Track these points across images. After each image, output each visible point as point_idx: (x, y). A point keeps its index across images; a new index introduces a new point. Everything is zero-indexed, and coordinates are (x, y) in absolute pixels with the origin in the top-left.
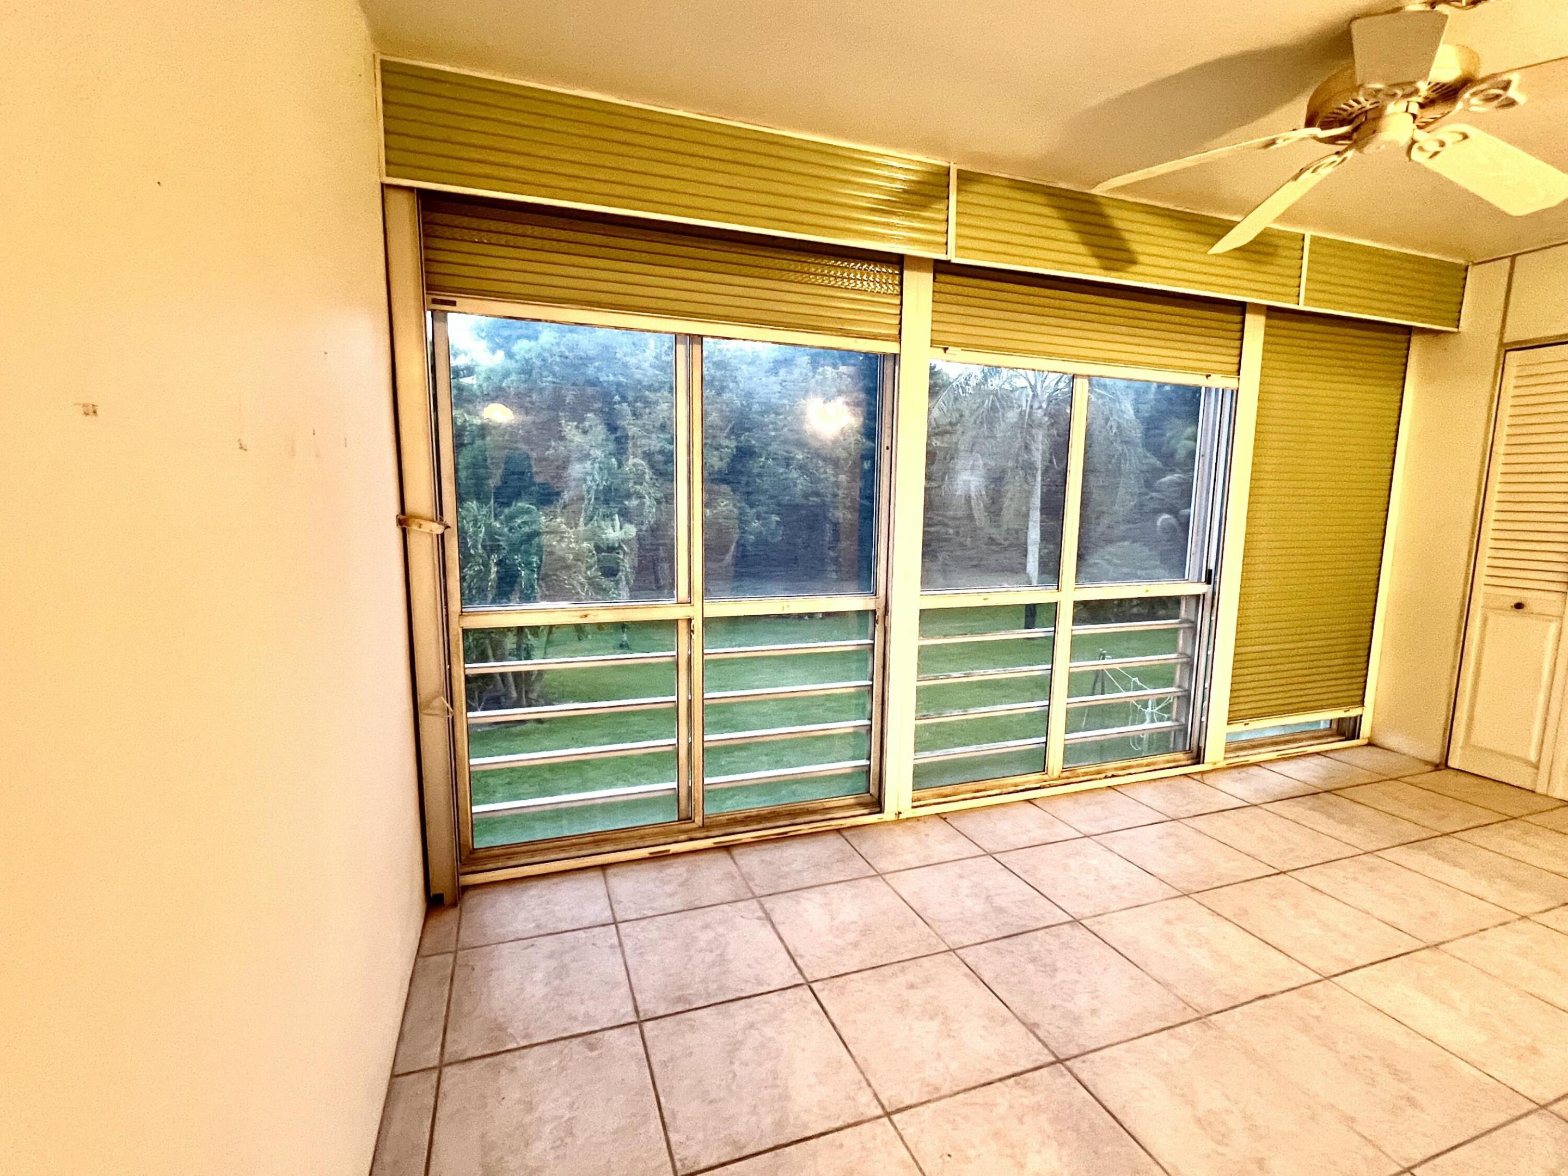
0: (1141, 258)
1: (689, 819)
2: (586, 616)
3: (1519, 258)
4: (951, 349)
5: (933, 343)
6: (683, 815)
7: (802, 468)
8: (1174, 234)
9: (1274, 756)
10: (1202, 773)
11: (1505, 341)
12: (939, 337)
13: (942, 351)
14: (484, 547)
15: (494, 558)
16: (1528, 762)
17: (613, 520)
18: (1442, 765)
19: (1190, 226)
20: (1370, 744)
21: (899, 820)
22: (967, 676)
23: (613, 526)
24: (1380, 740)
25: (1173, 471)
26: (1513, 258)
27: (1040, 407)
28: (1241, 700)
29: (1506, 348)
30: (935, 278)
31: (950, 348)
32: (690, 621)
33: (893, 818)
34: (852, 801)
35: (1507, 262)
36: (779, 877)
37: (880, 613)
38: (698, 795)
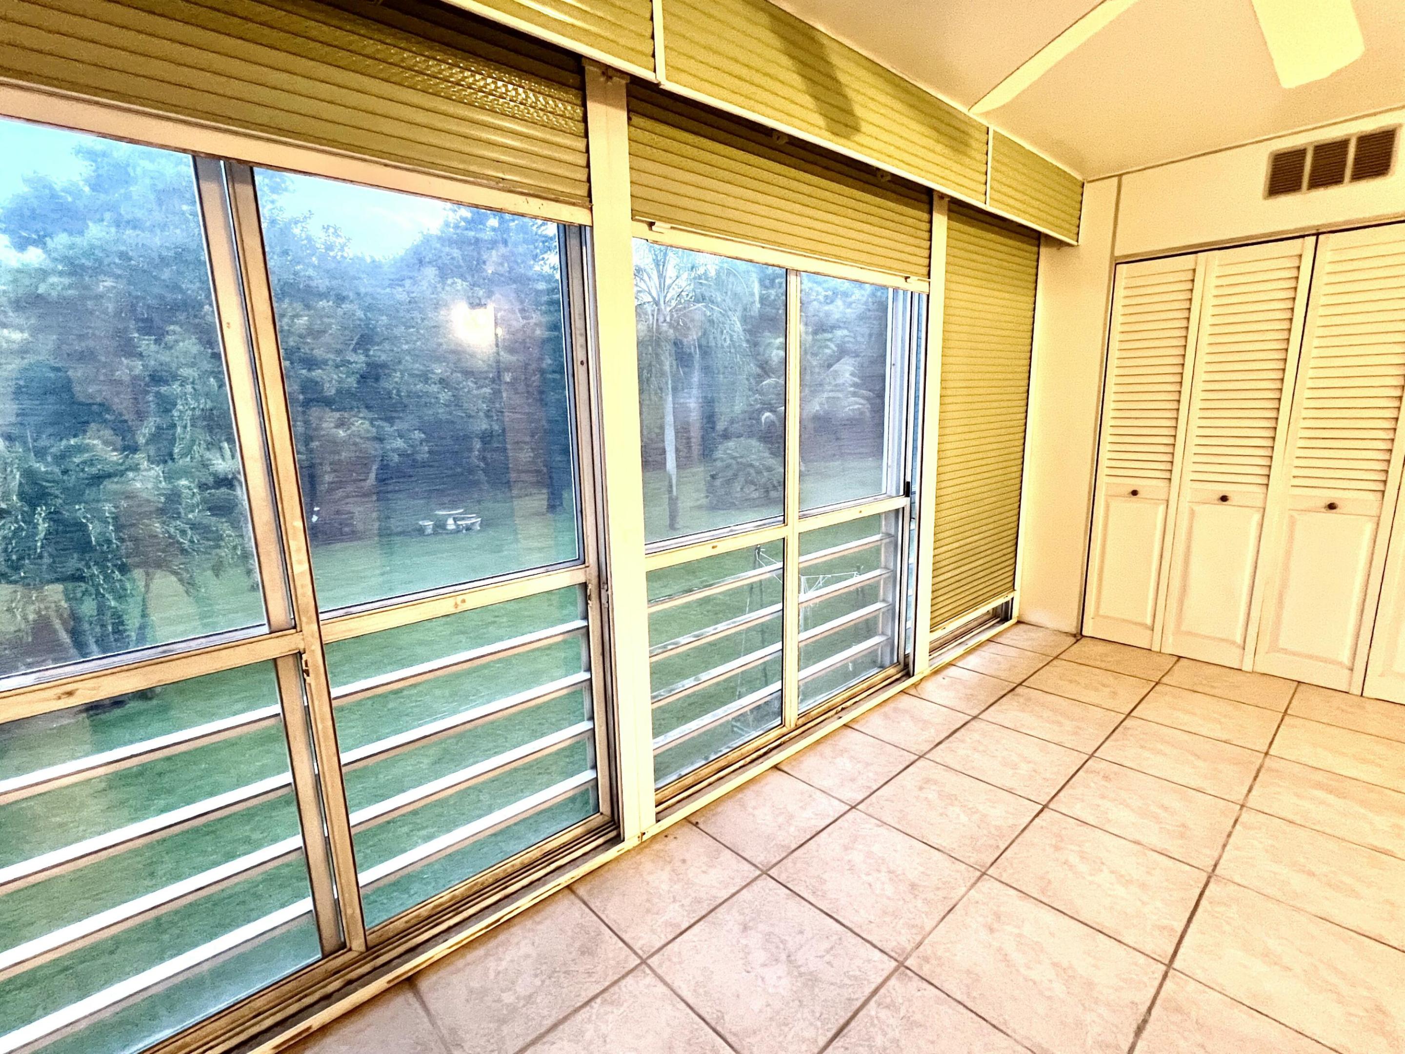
0: (864, 127)
1: (343, 946)
2: (70, 694)
3: (1124, 177)
4: (659, 226)
5: (635, 215)
6: (329, 946)
7: (443, 382)
8: (888, 100)
9: (960, 651)
10: (915, 685)
11: (1117, 254)
12: (641, 206)
13: (645, 227)
14: (22, 495)
15: (42, 511)
16: (1143, 625)
17: (221, 448)
18: (1079, 636)
19: (903, 96)
20: (1019, 622)
21: (645, 844)
22: (698, 638)
23: (223, 457)
24: (1027, 618)
25: (770, 377)
26: (1120, 176)
27: (665, 321)
28: (940, 606)
29: (1117, 262)
30: (629, 119)
31: (657, 223)
32: (299, 655)
33: (636, 842)
34: (579, 831)
35: (1116, 179)
36: (503, 1021)
37: (592, 587)
38: (351, 910)
